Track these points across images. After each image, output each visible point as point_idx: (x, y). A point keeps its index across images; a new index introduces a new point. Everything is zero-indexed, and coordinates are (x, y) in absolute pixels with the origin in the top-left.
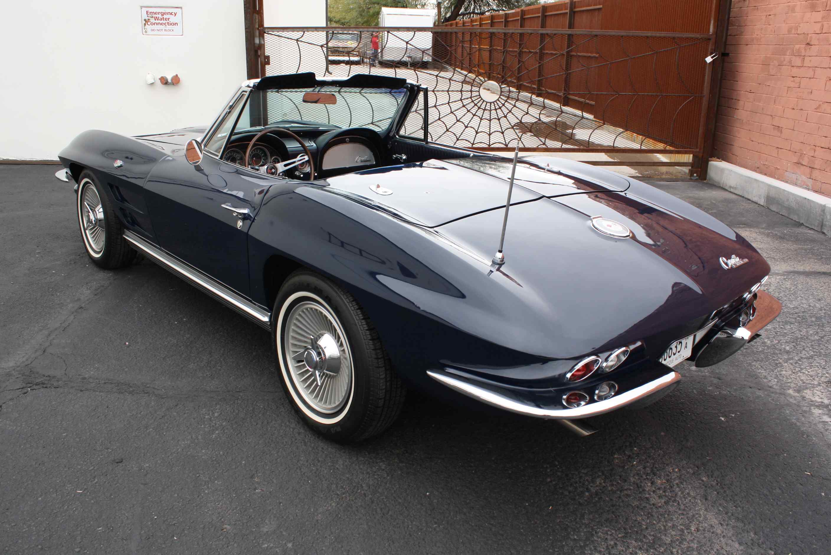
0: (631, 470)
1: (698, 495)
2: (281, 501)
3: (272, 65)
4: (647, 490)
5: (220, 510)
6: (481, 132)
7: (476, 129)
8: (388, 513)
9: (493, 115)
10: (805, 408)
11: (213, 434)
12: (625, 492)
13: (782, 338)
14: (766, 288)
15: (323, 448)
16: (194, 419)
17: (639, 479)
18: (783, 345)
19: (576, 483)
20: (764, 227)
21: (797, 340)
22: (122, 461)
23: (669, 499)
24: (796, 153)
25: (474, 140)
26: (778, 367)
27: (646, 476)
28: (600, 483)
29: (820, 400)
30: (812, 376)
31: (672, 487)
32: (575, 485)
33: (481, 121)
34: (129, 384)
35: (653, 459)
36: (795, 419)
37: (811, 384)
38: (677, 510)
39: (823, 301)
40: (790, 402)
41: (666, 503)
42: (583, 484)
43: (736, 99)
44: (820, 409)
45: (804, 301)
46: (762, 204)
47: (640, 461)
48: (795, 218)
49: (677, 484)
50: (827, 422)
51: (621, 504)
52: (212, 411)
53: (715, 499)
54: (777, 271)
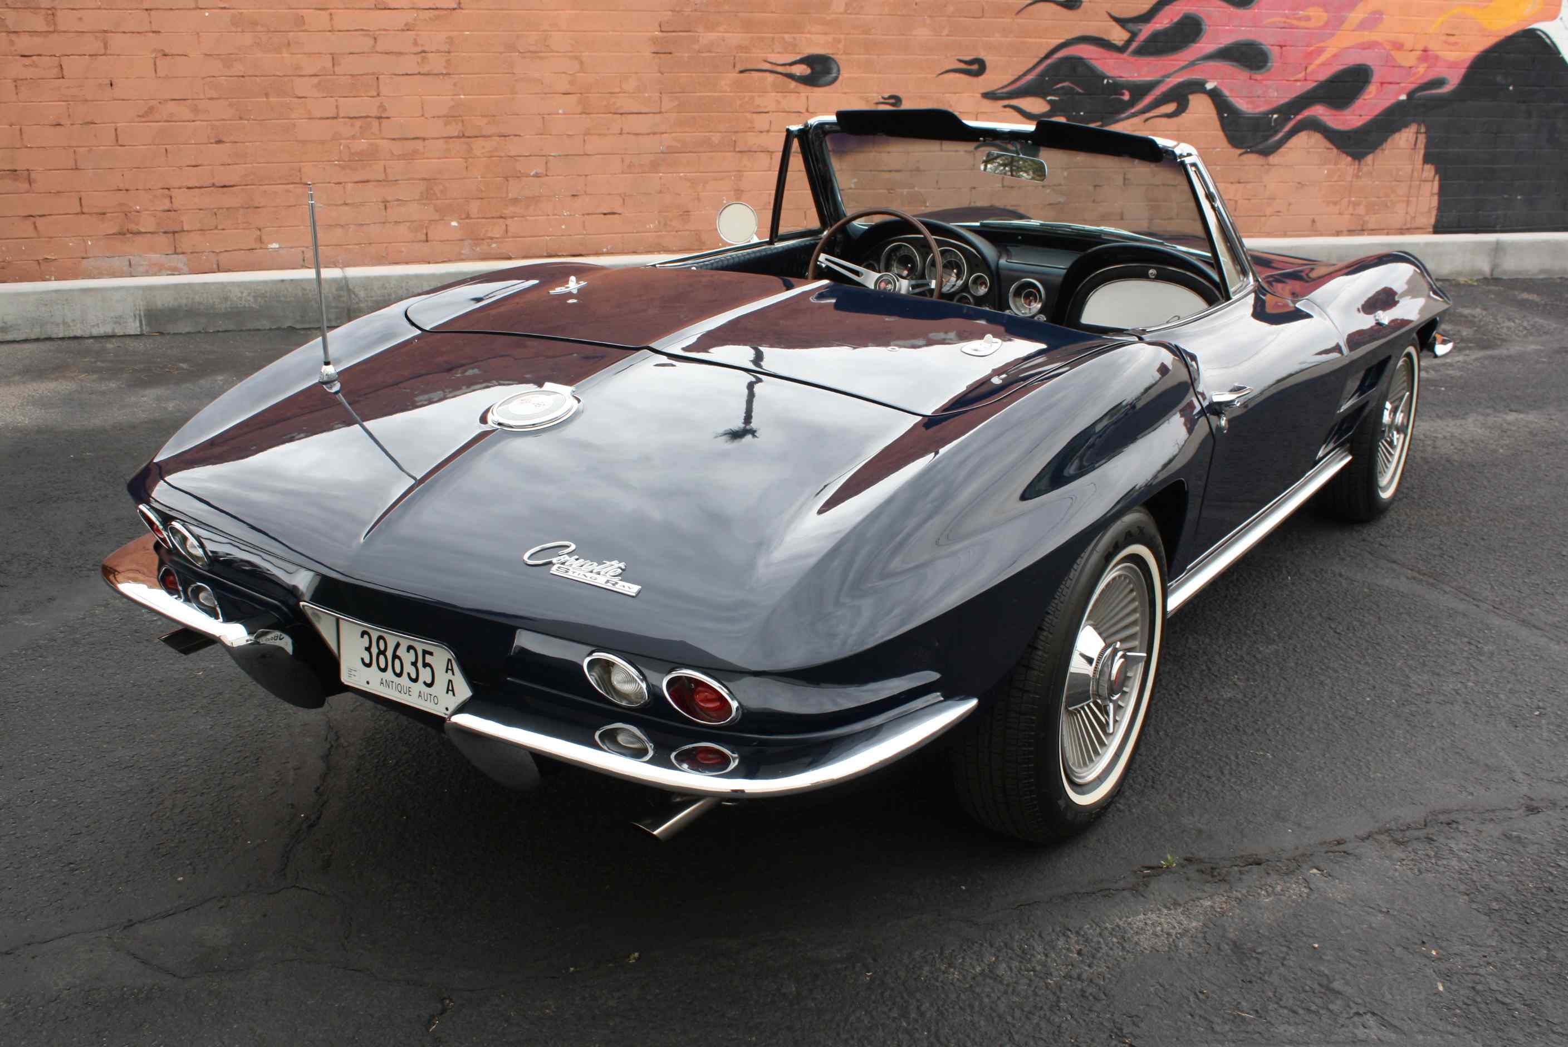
24: (104, 214)
46: (133, 332)
48: (263, 324)
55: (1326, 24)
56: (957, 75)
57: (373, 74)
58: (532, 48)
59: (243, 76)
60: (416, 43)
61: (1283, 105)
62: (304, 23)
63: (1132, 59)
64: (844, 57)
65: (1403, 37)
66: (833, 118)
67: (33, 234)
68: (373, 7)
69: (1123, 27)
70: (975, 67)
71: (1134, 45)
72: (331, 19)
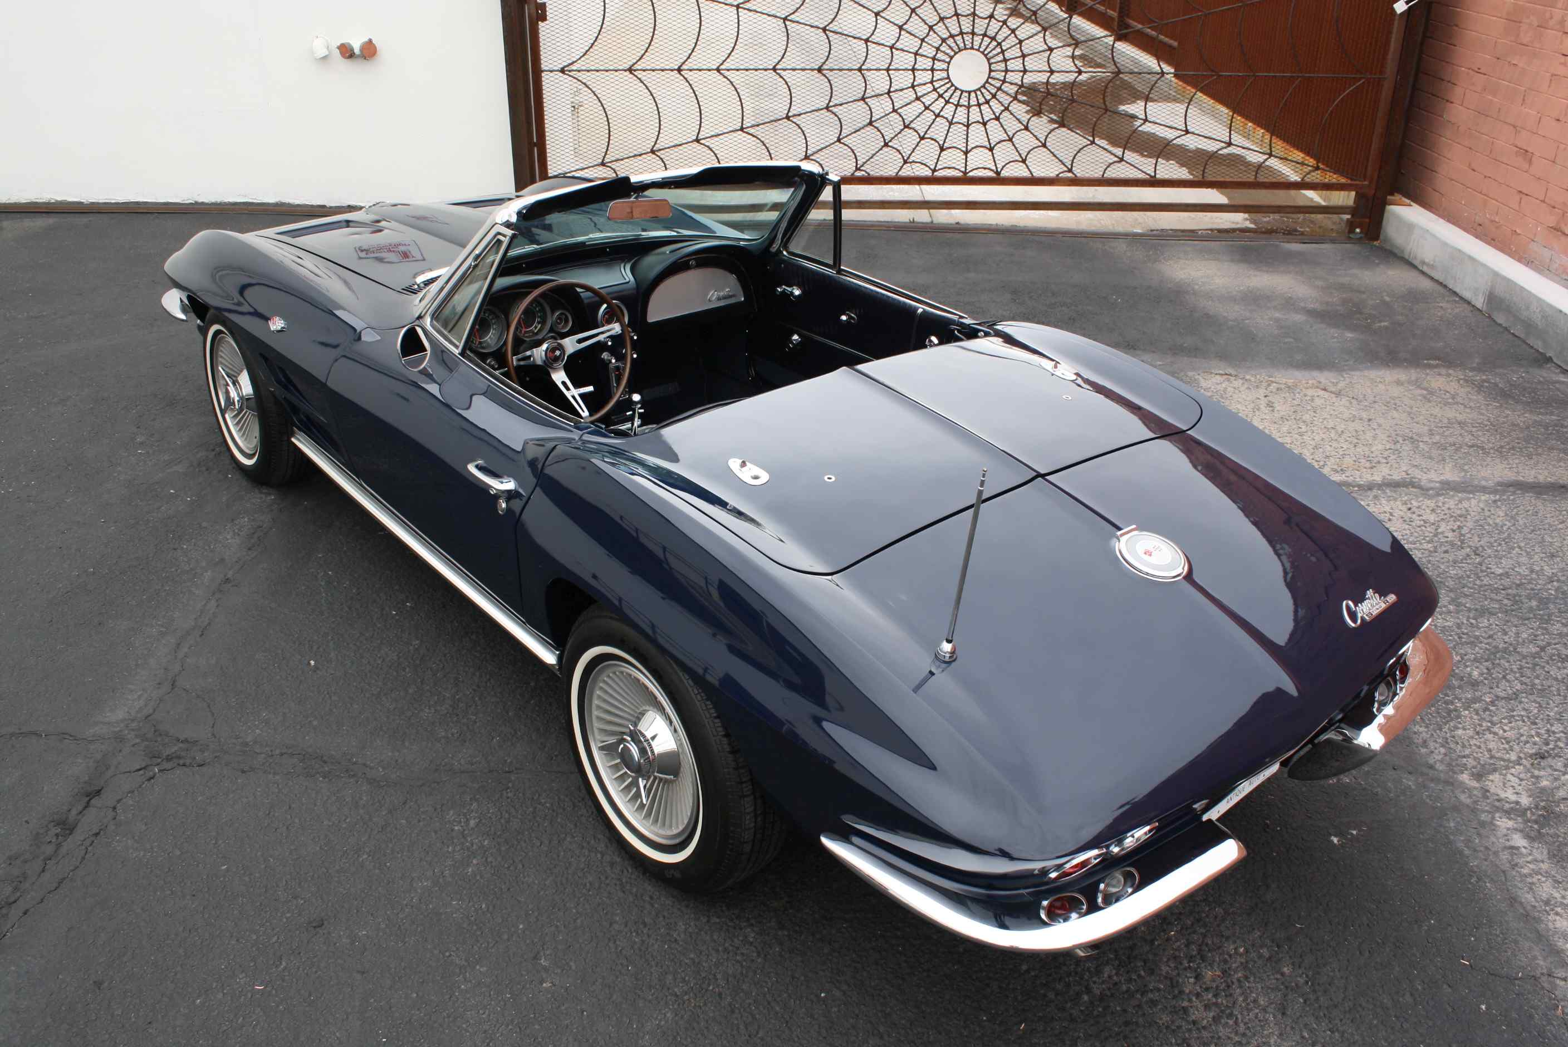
0: (1164, 950)
1: (1272, 1003)
2: (584, 1007)
3: (552, 20)
4: (1187, 991)
5: (486, 1027)
6: (950, 148)
7: (941, 143)
8: (757, 1033)
9: (974, 116)
10: (1484, 817)
11: (468, 865)
12: (1150, 995)
13: (1469, 651)
14: (1458, 523)
15: (651, 898)
16: (436, 832)
17: (1176, 968)
18: (1467, 666)
19: (1069, 975)
20: (1475, 365)
21: (1494, 654)
22: (323, 924)
23: (1222, 1012)
24: (1554, 207)
25: (937, 163)
26: (1452, 720)
27: (1189, 962)
28: (1110, 977)
29: (1513, 798)
30: (1508, 742)
31: (1228, 987)
32: (1067, 980)
33: (949, 128)
34: (322, 757)
35: (1205, 926)
36: (1463, 841)
37: (1504, 760)
38: (1232, 1035)
39: (1558, 559)
40: (1460, 802)
41: (1216, 1020)
42: (1082, 978)
43: (1449, 82)
44: (1510, 819)
45: (1524, 559)
46: (1479, 305)
47: (1182, 928)
48: (1539, 345)
49: (1239, 980)
50: (1517, 848)
51: (1141, 1020)
52: (465, 815)
53: (1298, 1014)
54: (1483, 483)
67: (1516, 206)
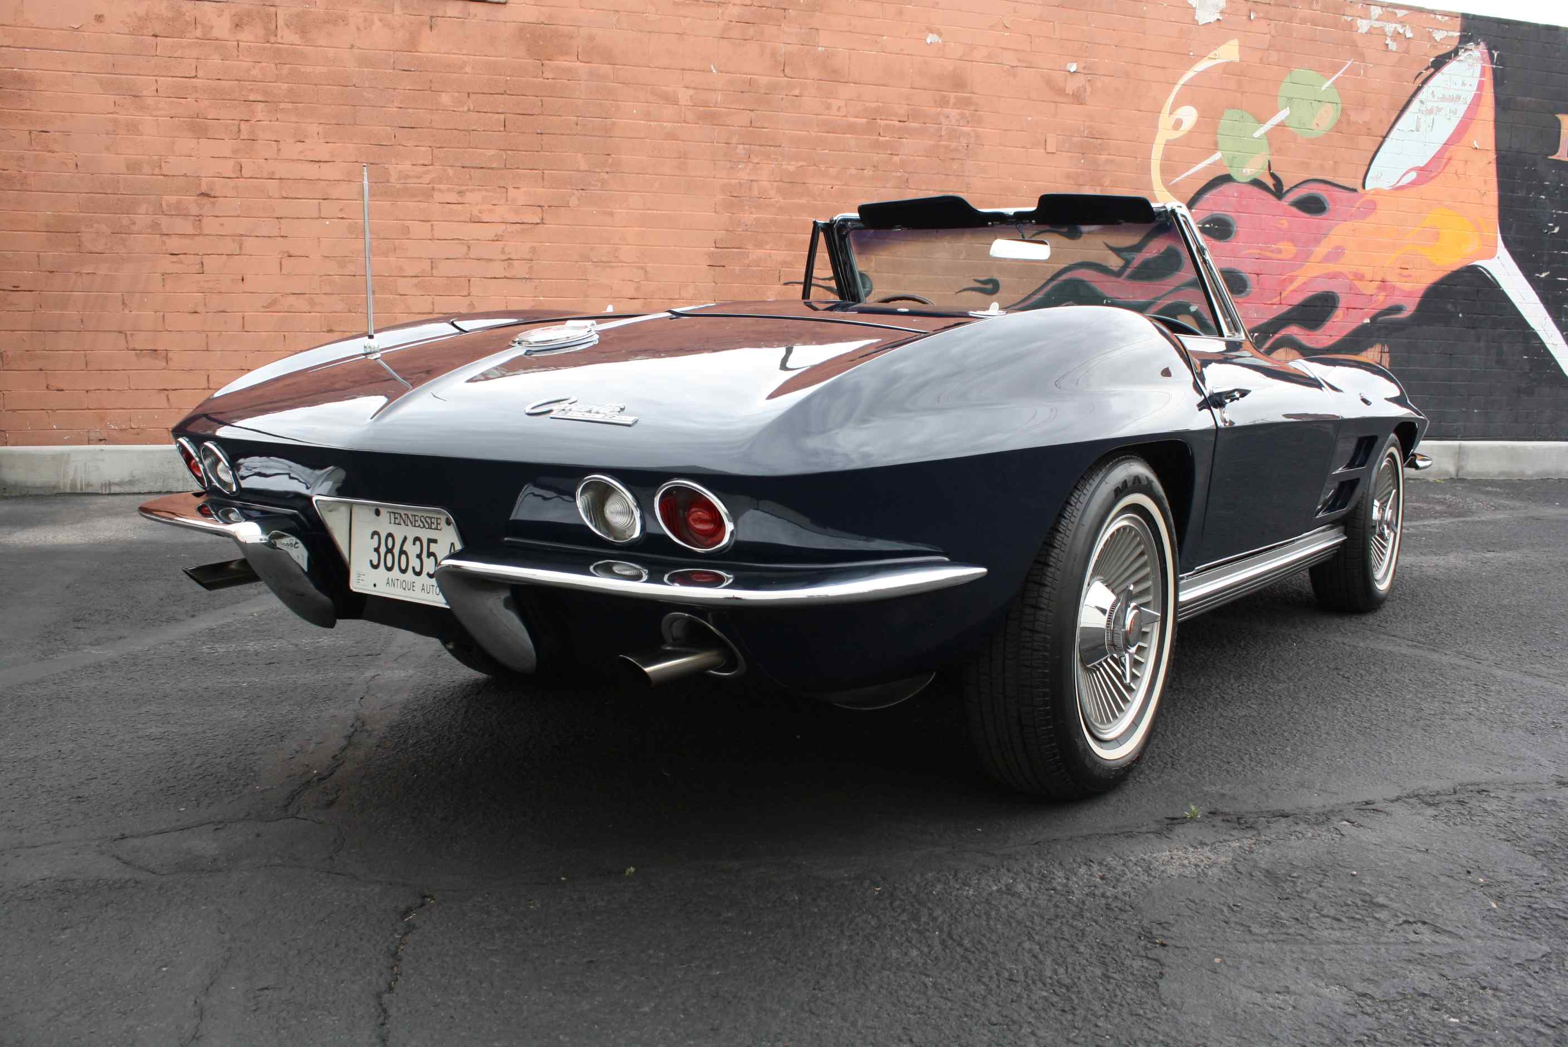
55: (1295, 257)
56: (974, 293)
57: (465, 277)
58: (604, 259)
59: (354, 276)
60: (503, 252)
61: (1263, 324)
62: (409, 233)
63: (1128, 283)
64: (875, 274)
65: (1363, 270)
66: (856, 215)
67: (165, 404)
68: (468, 220)
69: (1118, 255)
70: (990, 286)
71: (1128, 271)
72: (432, 229)
